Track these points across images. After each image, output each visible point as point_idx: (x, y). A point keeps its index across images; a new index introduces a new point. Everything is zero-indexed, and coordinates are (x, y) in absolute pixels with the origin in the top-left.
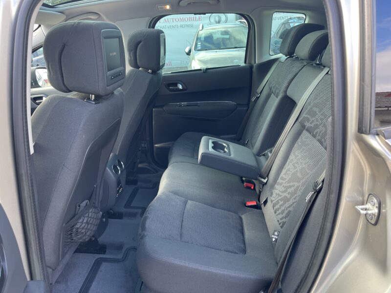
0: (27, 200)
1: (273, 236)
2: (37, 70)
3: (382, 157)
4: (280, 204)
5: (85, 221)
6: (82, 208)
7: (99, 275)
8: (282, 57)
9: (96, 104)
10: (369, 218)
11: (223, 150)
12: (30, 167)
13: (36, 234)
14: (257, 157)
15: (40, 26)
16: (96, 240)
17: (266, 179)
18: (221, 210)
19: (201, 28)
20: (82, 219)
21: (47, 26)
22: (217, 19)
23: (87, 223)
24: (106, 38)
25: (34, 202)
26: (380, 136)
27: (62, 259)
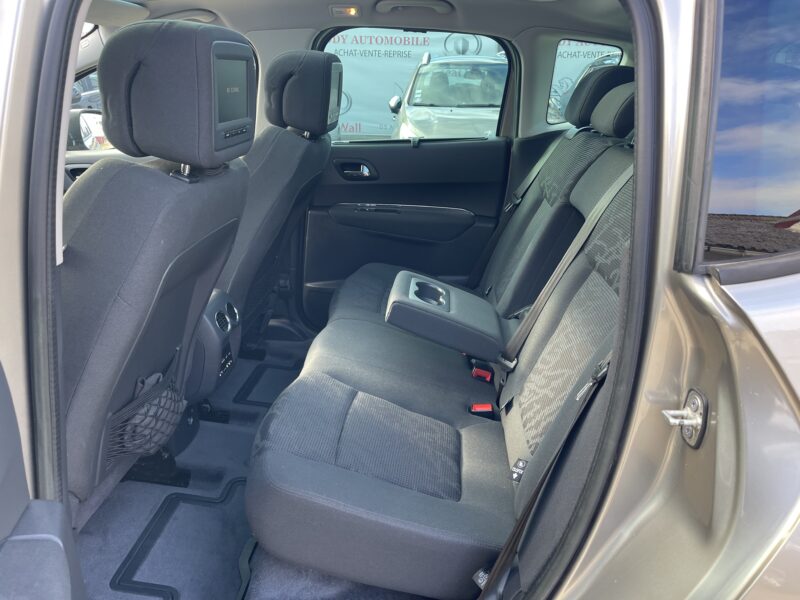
0: (41, 351)
1: (514, 469)
2: (83, 115)
3: (712, 317)
4: (535, 410)
5: (151, 413)
6: (147, 388)
7: (171, 526)
8: (571, 129)
9: (191, 182)
10: (687, 433)
11: (437, 300)
12: (52, 287)
13: (54, 419)
14: (503, 320)
15: (96, 27)
16: (171, 459)
17: (515, 362)
18: (420, 415)
19: (425, 61)
20: (146, 409)
21: (109, 29)
22: (460, 46)
23: (155, 416)
24: (220, 57)
25: (55, 357)
26: (713, 278)
27: (100, 482)
